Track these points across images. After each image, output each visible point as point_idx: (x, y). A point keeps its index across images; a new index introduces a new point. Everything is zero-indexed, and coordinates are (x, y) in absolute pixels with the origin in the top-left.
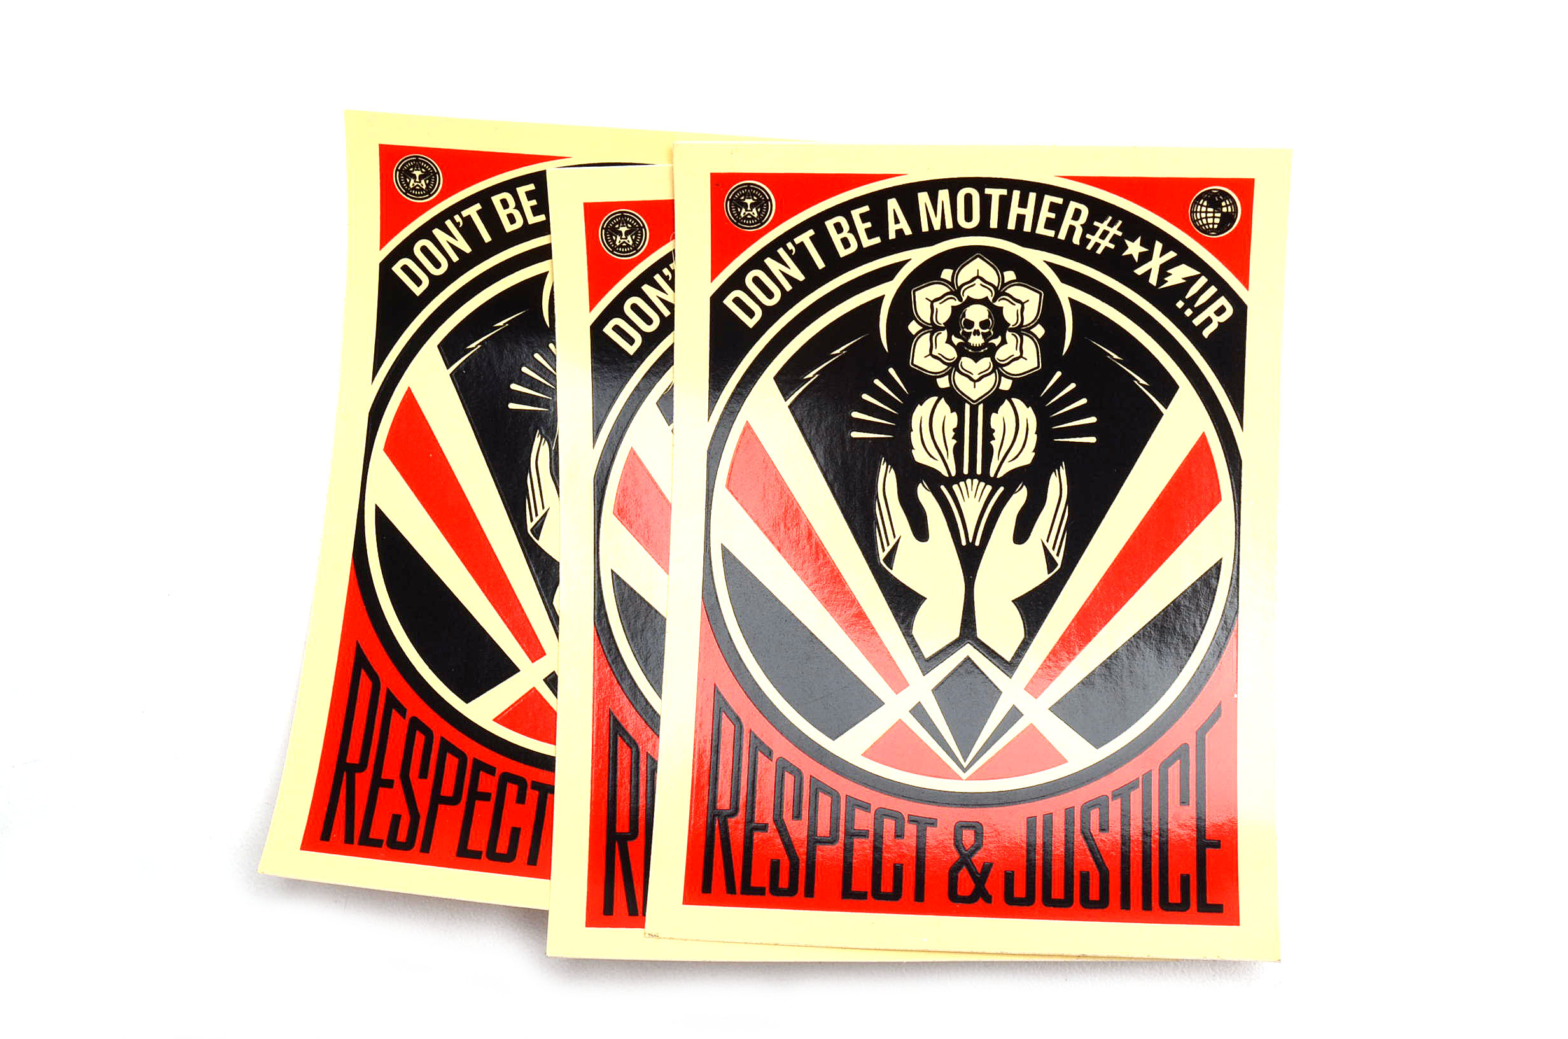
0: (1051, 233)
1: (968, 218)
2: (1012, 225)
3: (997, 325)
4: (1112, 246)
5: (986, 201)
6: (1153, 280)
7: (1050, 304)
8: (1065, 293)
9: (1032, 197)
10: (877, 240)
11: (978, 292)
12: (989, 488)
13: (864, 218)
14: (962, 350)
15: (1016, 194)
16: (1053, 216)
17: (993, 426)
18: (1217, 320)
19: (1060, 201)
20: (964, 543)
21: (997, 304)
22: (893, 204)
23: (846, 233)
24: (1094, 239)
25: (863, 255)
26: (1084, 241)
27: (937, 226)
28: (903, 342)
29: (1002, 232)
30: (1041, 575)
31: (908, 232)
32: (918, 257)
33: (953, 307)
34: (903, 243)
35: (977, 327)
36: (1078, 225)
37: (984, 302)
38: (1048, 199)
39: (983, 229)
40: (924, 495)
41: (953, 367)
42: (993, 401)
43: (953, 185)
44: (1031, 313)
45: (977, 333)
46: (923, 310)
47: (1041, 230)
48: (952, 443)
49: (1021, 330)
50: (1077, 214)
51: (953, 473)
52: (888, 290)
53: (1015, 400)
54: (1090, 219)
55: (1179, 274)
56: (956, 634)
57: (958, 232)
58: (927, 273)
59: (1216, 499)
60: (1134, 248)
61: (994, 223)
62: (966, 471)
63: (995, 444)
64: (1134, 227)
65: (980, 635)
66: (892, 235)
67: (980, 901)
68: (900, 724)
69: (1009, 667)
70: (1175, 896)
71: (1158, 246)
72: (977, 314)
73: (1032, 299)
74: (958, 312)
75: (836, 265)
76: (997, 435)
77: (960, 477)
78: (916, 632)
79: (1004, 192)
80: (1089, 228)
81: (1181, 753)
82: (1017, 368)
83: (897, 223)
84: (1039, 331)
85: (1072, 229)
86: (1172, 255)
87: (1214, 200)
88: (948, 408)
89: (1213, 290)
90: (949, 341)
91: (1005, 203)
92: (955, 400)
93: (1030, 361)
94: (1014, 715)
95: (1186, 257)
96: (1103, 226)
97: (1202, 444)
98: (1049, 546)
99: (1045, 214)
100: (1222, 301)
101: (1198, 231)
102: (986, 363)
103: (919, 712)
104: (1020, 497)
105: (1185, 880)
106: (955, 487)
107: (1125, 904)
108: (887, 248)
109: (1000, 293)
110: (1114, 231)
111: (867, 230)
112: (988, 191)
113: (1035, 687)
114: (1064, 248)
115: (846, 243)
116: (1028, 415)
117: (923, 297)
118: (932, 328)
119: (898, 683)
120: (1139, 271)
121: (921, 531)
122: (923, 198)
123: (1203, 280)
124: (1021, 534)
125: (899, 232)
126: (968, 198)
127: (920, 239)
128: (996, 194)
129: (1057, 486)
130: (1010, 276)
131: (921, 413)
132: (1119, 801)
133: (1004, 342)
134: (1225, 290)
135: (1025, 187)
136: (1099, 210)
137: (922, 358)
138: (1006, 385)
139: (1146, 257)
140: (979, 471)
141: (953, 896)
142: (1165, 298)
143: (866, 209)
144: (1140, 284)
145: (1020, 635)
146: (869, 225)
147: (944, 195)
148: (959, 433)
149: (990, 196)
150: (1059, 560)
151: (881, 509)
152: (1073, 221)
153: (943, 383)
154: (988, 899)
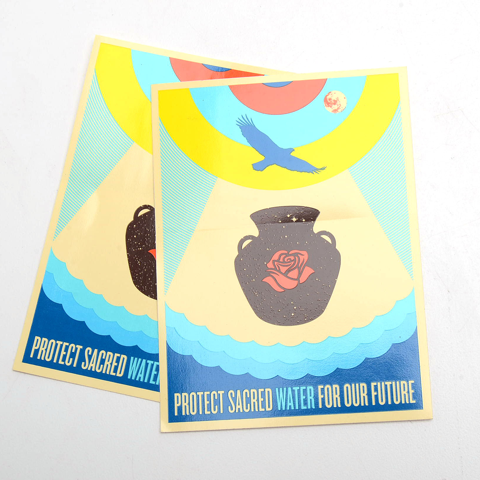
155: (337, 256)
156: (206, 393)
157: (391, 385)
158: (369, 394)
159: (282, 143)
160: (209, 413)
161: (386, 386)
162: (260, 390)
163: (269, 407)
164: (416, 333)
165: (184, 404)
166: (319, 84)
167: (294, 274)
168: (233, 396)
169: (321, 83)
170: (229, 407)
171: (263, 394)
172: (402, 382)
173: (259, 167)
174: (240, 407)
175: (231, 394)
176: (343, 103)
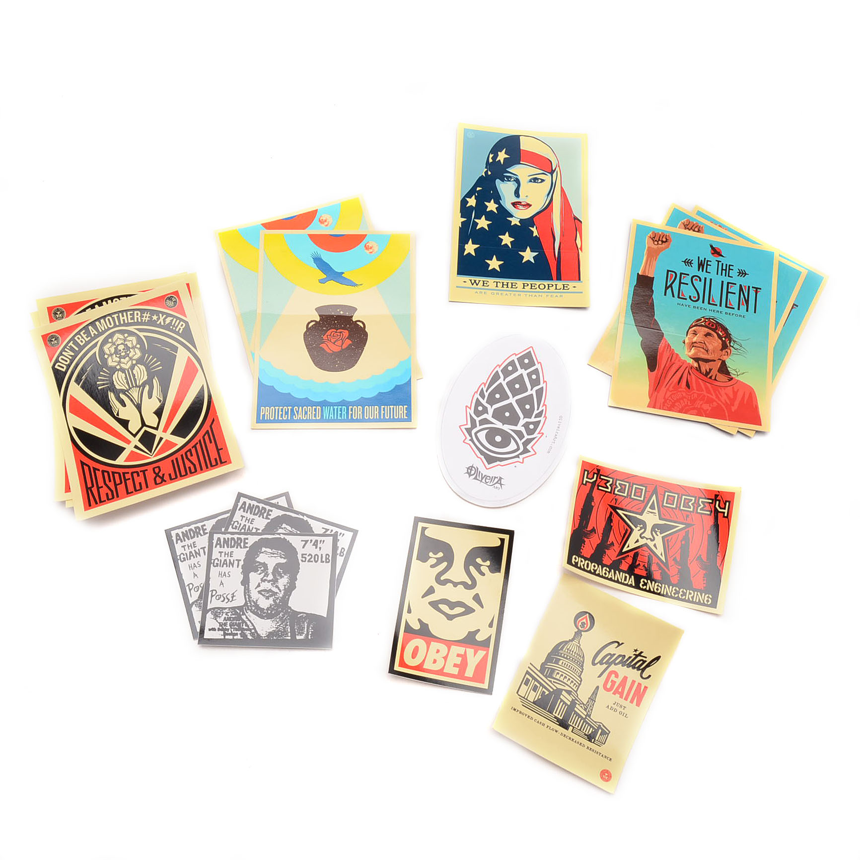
0: (133, 321)
1: (111, 324)
2: (122, 322)
3: (127, 348)
4: (149, 319)
5: (113, 318)
6: (162, 324)
7: (138, 337)
8: (141, 334)
9: (125, 314)
10: (89, 338)
11: (119, 342)
12: (138, 389)
13: (84, 333)
14: (120, 358)
15: (120, 314)
16: (131, 317)
17: (134, 373)
18: (182, 328)
19: (132, 312)
20: (136, 403)
21: (125, 343)
22: (90, 327)
23: (81, 339)
24: (144, 319)
25: (87, 343)
26: (142, 320)
27: (103, 329)
28: (105, 361)
29: (120, 325)
30: (158, 404)
31: (96, 333)
32: (101, 338)
33: (115, 348)
34: (96, 336)
35: (122, 351)
36: (139, 317)
37: (122, 344)
38: (129, 313)
39: (115, 326)
40: (122, 396)
41: (119, 362)
42: (132, 367)
43: (104, 317)
44: (135, 343)
45: (123, 352)
46: (107, 351)
47: (130, 321)
48: (125, 381)
49: (134, 348)
50: (137, 314)
51: (128, 388)
52: (97, 349)
53: (138, 365)
54: (141, 314)
55: (168, 320)
56: (141, 426)
57: (109, 329)
58: (105, 342)
59: (197, 371)
60: (155, 318)
61: (117, 324)
62: (131, 386)
63: (136, 377)
64: (153, 312)
65: (147, 424)
66: (93, 336)
67: (164, 482)
68: (132, 452)
69: (157, 429)
70: (214, 463)
71: (161, 315)
72: (121, 347)
73: (134, 339)
74: (116, 349)
75: (81, 348)
76: (136, 375)
77: (130, 388)
78: (129, 429)
79: (117, 315)
80: (142, 317)
81: (207, 432)
82: (136, 357)
83: (93, 332)
84: (138, 346)
85: (137, 318)
86: (165, 316)
87: (170, 299)
88: (121, 373)
89: (178, 321)
90: (116, 357)
91: (118, 317)
92: (123, 370)
93: (139, 354)
94: (161, 439)
95: (168, 315)
96: (145, 315)
97: (189, 359)
98: (158, 397)
99: (129, 317)
100: (182, 323)
101: (169, 308)
102: (127, 358)
103: (136, 447)
104: (147, 388)
105: (216, 459)
106: (129, 391)
107: (201, 469)
108: (93, 339)
109: (125, 340)
110: (148, 315)
111: (86, 336)
112: (113, 316)
113: (165, 431)
114: (138, 323)
115: (82, 342)
116: (142, 367)
117: (106, 348)
118: (111, 355)
119: (128, 442)
120: (158, 323)
121: (123, 404)
122: (97, 323)
123: (175, 319)
124: (150, 397)
125: (94, 334)
126: (109, 319)
127: (100, 334)
128: (115, 316)
129: (155, 382)
130: (126, 335)
131: (115, 376)
132: (194, 448)
133: (130, 352)
134: (181, 320)
135: (122, 312)
136: (142, 311)
137: (111, 363)
138: (134, 362)
139: (159, 319)
140: (134, 385)
141: (156, 484)
142: (167, 327)
143: (84, 331)
144: (160, 326)
145: (158, 420)
146: (86, 335)
147: (102, 321)
148: (126, 378)
149: (114, 317)
150: (162, 399)
151: (111, 403)
152: (137, 316)
153: (118, 367)
154: (165, 481)
155: (366, 334)
156: (280, 408)
157: (393, 408)
158: (380, 412)
159: (337, 269)
160: (281, 419)
161: (390, 408)
162: (314, 407)
163: (318, 417)
164: (410, 380)
165: (266, 413)
166: (362, 237)
167: (339, 343)
168: (297, 410)
169: (364, 236)
170: (294, 416)
171: (315, 409)
172: (400, 406)
173: (322, 281)
174: (301, 416)
175: (296, 409)
176: (376, 249)
